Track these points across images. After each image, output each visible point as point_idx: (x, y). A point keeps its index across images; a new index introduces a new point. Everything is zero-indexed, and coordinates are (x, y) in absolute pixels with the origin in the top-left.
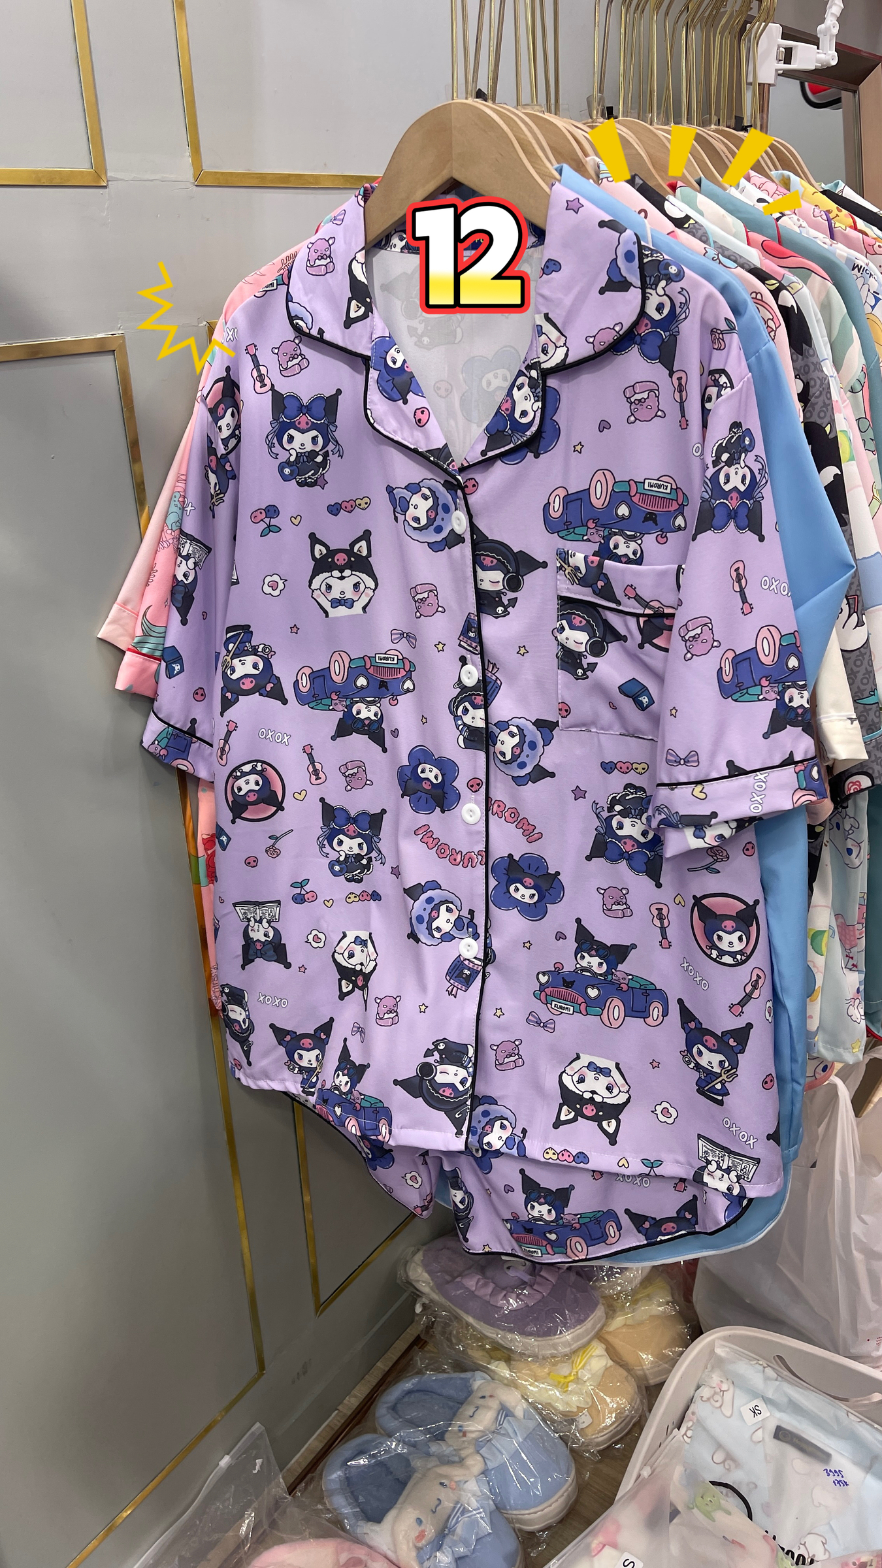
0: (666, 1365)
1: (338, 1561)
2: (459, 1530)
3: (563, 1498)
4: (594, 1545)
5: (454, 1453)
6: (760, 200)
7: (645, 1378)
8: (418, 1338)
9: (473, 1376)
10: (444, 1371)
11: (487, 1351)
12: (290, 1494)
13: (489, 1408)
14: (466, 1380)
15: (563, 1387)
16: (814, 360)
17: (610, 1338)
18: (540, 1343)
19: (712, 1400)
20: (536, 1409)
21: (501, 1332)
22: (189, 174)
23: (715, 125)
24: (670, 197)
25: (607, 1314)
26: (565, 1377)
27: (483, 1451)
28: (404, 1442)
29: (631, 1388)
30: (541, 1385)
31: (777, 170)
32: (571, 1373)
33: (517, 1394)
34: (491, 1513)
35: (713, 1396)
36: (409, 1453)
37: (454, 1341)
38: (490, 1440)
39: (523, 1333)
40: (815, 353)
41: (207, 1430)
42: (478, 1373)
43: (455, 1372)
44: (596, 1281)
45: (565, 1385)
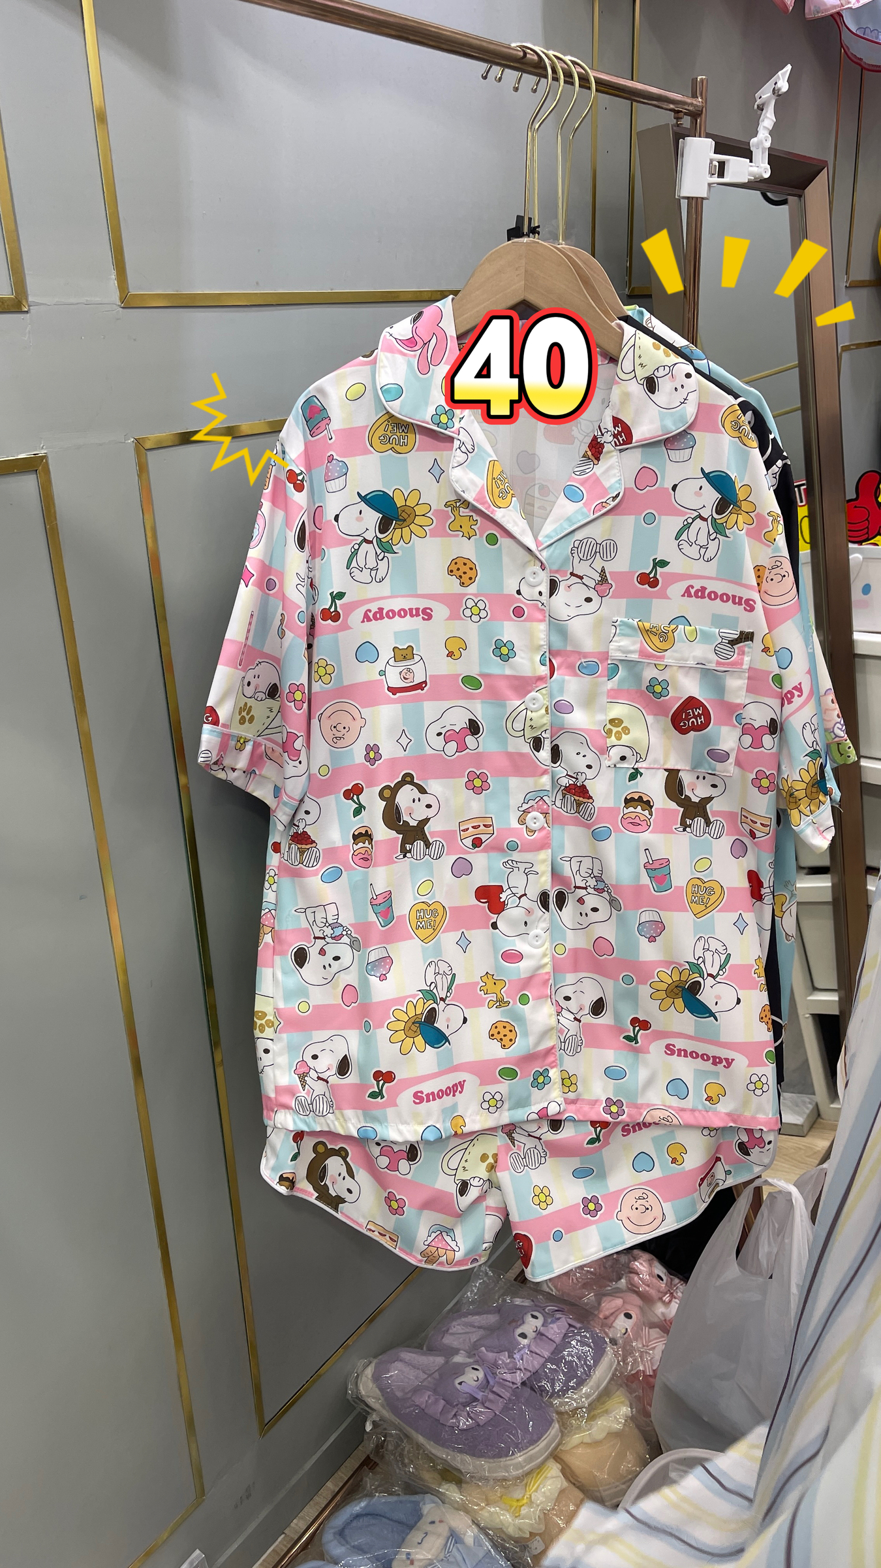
7: (601, 1499)
8: (368, 1457)
9: (424, 1497)
10: (391, 1494)
11: (437, 1473)
13: (439, 1535)
14: (417, 1503)
15: (516, 1511)
17: (568, 1459)
20: (487, 1535)
22: (115, 296)
25: (562, 1432)
26: (518, 1500)
30: (492, 1509)
32: (524, 1496)
33: (468, 1519)
37: (406, 1461)
39: (473, 1455)
42: (428, 1497)
43: (405, 1494)
44: (551, 1397)
45: (518, 1509)
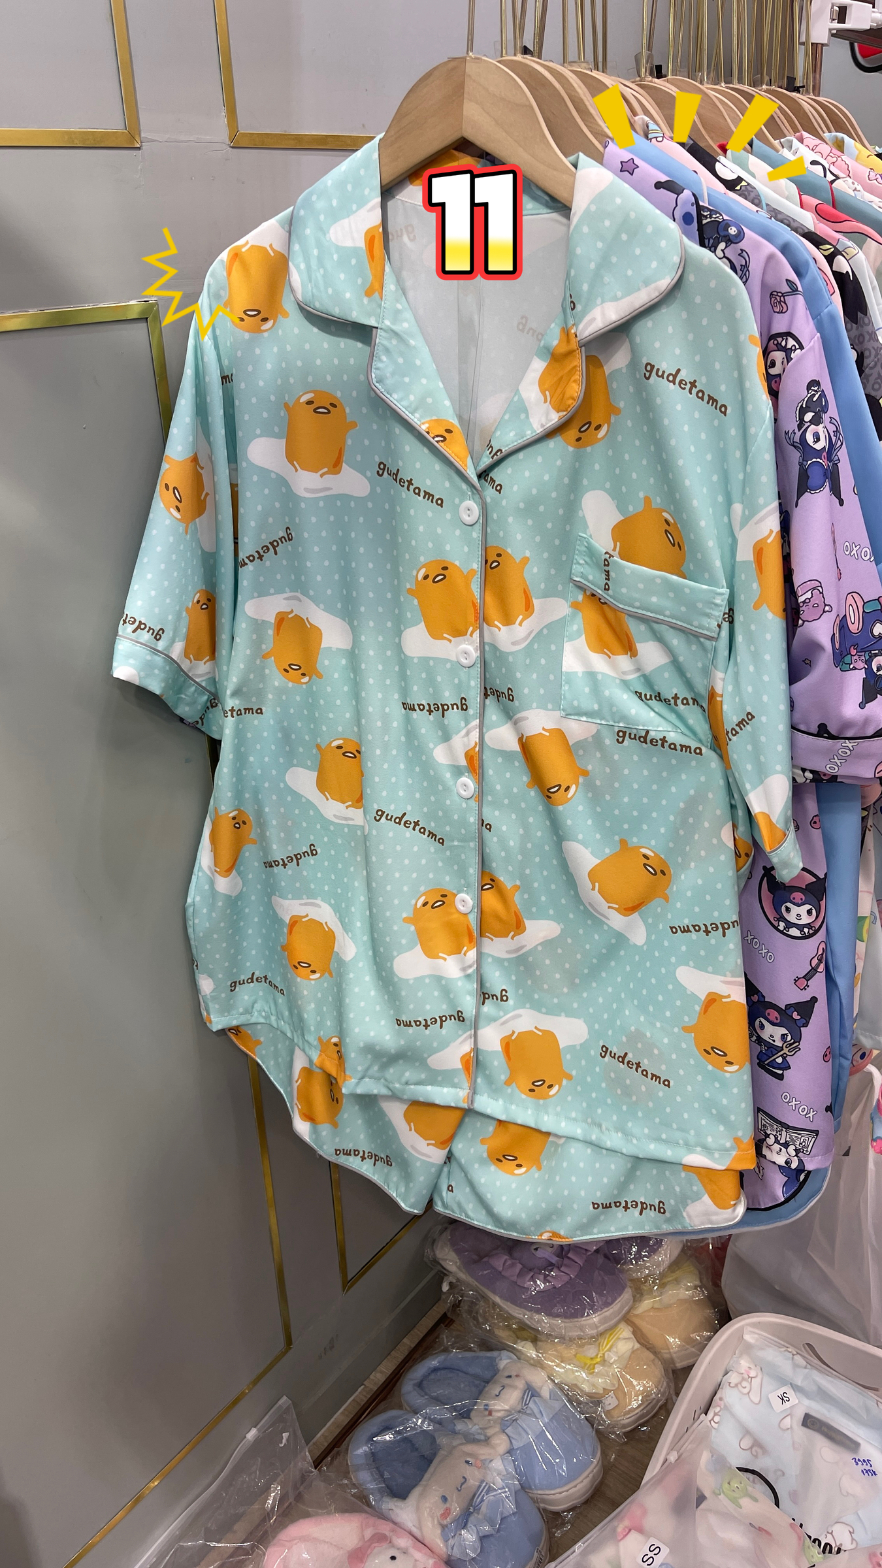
0: (693, 1350)
1: (363, 1536)
2: (484, 1508)
3: (588, 1479)
4: (619, 1529)
5: (479, 1431)
6: (814, 163)
7: (672, 1361)
8: (445, 1316)
9: (500, 1355)
10: (470, 1350)
11: (514, 1331)
12: (316, 1468)
13: (515, 1387)
14: (493, 1359)
15: (590, 1369)
16: (869, 329)
17: (637, 1321)
18: (567, 1324)
19: (739, 1386)
20: (562, 1389)
21: (528, 1313)
22: (223, 135)
23: (767, 85)
24: (722, 158)
25: (634, 1297)
26: (592, 1359)
27: (509, 1430)
28: (431, 1420)
29: (658, 1371)
30: (568, 1367)
31: (830, 132)
32: (597, 1355)
33: (543, 1374)
34: (515, 1492)
35: (740, 1383)
36: (434, 1430)
37: (481, 1320)
38: (516, 1420)
39: (550, 1314)
40: (870, 321)
41: (236, 1402)
42: (504, 1353)
43: (481, 1350)
44: (624, 1264)
45: (591, 1367)
